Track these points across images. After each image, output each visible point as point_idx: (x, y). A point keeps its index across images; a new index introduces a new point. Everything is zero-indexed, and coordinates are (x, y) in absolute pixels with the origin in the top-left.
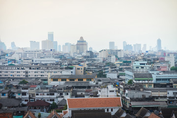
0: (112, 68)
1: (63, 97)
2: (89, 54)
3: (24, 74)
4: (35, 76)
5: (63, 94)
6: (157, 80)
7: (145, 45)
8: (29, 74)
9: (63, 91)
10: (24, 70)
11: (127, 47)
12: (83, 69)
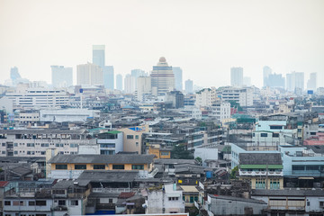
0: (212, 134)
1: (66, 209)
2: (173, 99)
3: (4, 149)
4: (29, 153)
5: (67, 202)
6: (295, 168)
7: (313, 75)
8: (15, 149)
9: (65, 195)
10: (4, 141)
11: (272, 79)
12: (140, 137)
